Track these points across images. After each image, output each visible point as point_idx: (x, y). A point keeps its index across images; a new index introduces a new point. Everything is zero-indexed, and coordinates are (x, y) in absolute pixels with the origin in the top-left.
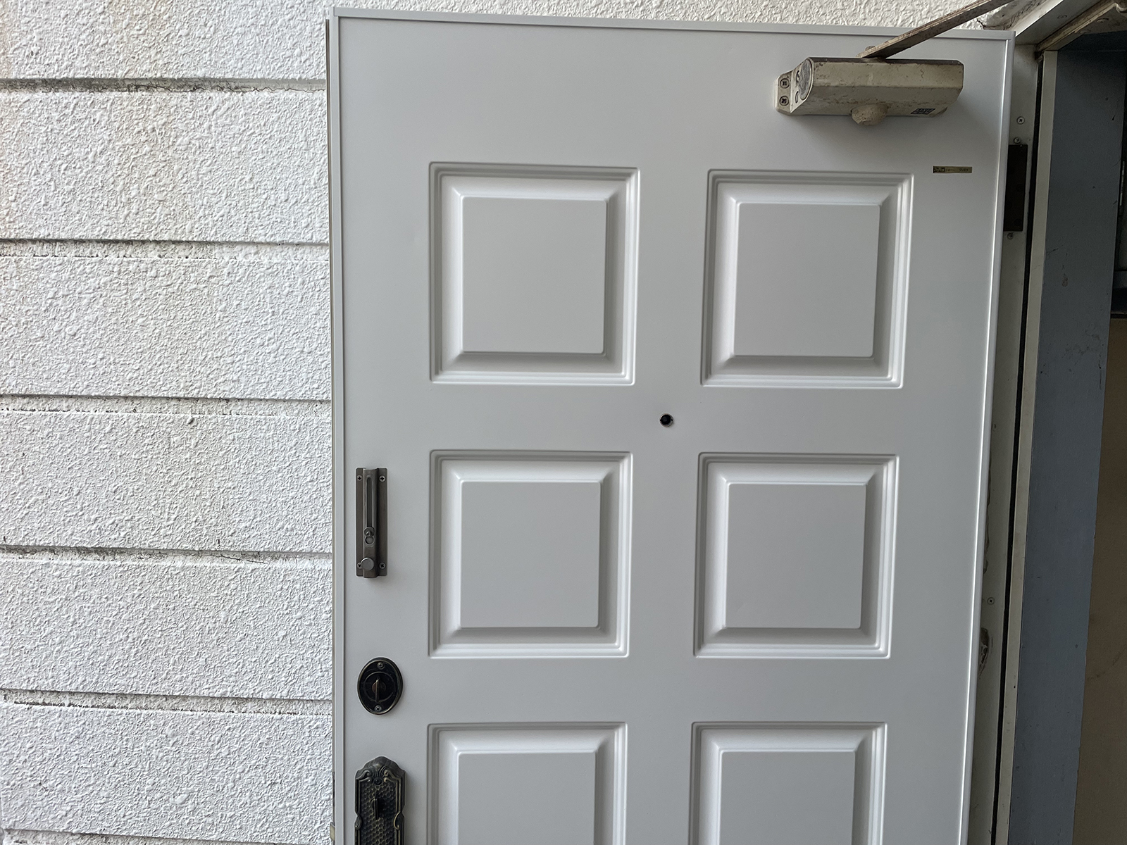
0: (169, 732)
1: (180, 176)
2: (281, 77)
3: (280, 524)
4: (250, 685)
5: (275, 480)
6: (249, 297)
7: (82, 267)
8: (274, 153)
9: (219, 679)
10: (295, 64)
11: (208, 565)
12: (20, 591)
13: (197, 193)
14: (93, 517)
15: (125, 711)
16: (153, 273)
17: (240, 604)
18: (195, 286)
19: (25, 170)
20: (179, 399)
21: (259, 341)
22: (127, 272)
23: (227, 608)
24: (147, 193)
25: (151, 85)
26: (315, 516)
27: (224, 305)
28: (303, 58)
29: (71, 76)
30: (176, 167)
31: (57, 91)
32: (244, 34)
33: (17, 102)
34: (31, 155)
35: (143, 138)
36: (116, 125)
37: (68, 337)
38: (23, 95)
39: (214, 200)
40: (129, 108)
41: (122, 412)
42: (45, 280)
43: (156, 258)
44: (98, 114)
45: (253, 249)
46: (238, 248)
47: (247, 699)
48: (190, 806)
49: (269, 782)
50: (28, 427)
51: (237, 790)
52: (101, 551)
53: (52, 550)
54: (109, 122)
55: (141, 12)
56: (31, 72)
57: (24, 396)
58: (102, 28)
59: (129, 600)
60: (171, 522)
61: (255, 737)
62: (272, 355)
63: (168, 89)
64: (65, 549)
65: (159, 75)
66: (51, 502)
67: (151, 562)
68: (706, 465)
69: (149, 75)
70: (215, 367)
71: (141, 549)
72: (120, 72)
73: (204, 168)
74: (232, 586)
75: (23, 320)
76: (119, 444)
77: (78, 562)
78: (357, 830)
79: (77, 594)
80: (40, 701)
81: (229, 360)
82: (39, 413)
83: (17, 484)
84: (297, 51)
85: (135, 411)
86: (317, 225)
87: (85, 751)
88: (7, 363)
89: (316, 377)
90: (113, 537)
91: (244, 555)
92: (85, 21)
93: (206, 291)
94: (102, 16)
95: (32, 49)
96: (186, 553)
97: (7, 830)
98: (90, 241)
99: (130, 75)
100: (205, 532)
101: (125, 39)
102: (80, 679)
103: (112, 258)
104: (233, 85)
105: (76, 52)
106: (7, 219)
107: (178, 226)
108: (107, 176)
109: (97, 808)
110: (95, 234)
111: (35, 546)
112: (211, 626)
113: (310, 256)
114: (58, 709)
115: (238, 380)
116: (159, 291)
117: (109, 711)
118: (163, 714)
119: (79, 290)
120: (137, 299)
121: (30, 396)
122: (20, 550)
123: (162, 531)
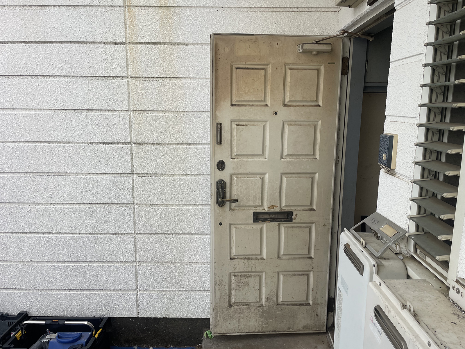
0: (172, 181)
1: (174, 63)
2: (196, 42)
4: (189, 171)
5: (194, 128)
6: (189, 89)
7: (153, 83)
8: (194, 59)
9: (183, 170)
11: (180, 146)
12: (140, 152)
13: (178, 67)
14: (156, 136)
15: (163, 177)
16: (169, 84)
17: (187, 154)
18: (178, 87)
19: (141, 62)
20: (174, 111)
21: (191, 99)
22: (163, 84)
24: (168, 67)
25: (168, 44)
26: (203, 136)
27: (184, 91)
28: (201, 38)
29: (151, 42)
31: (147, 45)
32: (188, 33)
33: (139, 47)
34: (142, 59)
35: (167, 55)
36: (161, 52)
37: (150, 98)
38: (140, 46)
39: (182, 69)
40: (164, 49)
41: (162, 114)
42: (145, 86)
43: (169, 81)
44: (157, 50)
45: (190, 79)
46: (187, 79)
47: (188, 174)
48: (177, 197)
49: (193, 191)
50: (142, 117)
51: (186, 193)
52: (157, 144)
53: (147, 144)
54: (159, 52)
55: (166, 28)
56: (142, 40)
57: (140, 111)
59: (164, 154)
60: (173, 137)
61: (190, 182)
62: (194, 102)
63: (171, 45)
64: (149, 143)
65: (170, 42)
66: (147, 133)
67: (168, 146)
68: (283, 122)
69: (168, 42)
70: (182, 104)
71: (166, 143)
72: (162, 41)
73: (180, 62)
74: (186, 151)
75: (141, 94)
76: (161, 121)
77: (153, 146)
78: (217, 192)
79: (152, 153)
80: (144, 176)
81: (185, 103)
82: (144, 114)
83: (139, 129)
84: (199, 37)
85: (164, 114)
86: (203, 74)
87: (154, 186)
88: (137, 103)
90: (160, 141)
91: (188, 144)
92: (154, 30)
93: (180, 88)
94: (158, 29)
95: (142, 35)
96: (175, 144)
97: (136, 204)
99: (164, 42)
100: (180, 139)
101: (163, 34)
102: (153, 171)
103: (160, 81)
104: (185, 44)
105: (152, 36)
106: (137, 72)
107: (174, 74)
108: (159, 63)
109: (157, 198)
110: (156, 76)
111: (143, 143)
112: (181, 159)
113: (202, 81)
114: (148, 177)
115: (187, 107)
116: (170, 88)
117: (159, 178)
118: (171, 178)
119: (153, 88)
120: (165, 90)
121: (142, 111)
122: (140, 144)
123: (171, 139)
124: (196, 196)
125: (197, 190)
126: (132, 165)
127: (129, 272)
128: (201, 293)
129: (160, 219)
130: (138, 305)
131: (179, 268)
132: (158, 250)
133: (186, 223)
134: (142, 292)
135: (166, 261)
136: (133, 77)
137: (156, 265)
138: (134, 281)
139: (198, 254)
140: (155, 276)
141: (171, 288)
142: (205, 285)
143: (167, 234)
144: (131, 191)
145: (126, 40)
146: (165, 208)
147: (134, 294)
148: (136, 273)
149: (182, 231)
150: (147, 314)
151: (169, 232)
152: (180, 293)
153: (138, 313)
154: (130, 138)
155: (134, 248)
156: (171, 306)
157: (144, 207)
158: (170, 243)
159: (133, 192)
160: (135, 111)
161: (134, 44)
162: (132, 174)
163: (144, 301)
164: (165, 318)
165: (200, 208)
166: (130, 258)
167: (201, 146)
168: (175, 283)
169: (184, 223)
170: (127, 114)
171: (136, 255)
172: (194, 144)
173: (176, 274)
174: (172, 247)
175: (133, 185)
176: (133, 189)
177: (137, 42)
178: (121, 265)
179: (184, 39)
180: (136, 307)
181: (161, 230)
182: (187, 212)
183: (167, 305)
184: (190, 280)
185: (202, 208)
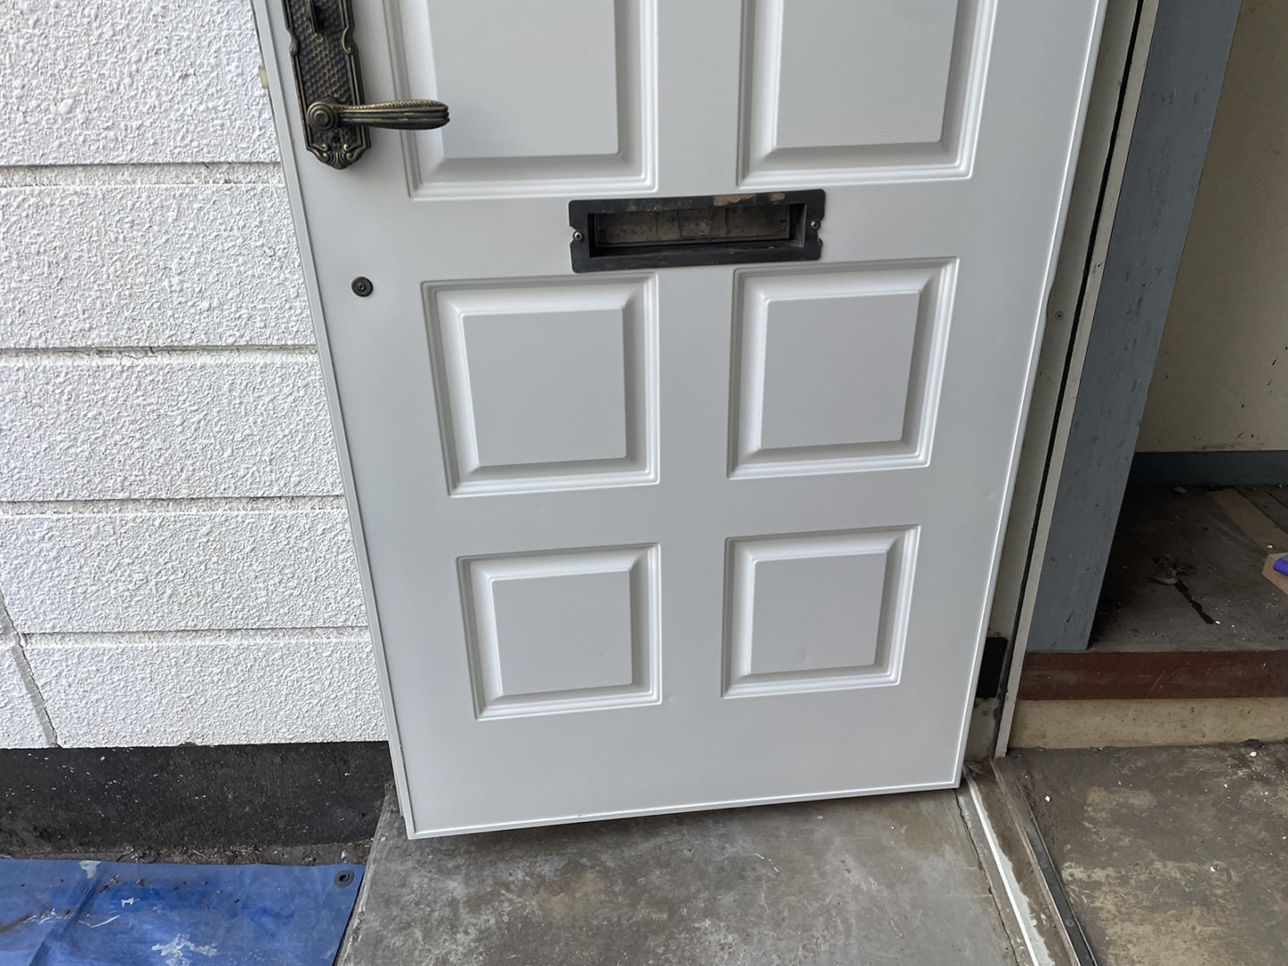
48: (81, 117)
49: (178, 74)
51: (137, 89)
78: (294, 56)
124: (202, 108)
125: (201, 65)
128: (344, 640)
129: (14, 264)
130: (38, 700)
131: (204, 530)
132: (59, 438)
134: (40, 645)
135: (121, 496)
137: (69, 514)
140: (85, 570)
141: (183, 624)
143: (87, 350)
146: (27, 191)
147: (4, 655)
149: (168, 333)
150: (97, 734)
151: (94, 339)
152: (234, 641)
153: (49, 729)
156: (203, 700)
158: (115, 399)
163: (65, 681)
164: (188, 749)
165: (243, 187)
168: (195, 600)
169: (166, 283)
173: (195, 560)
174: (132, 422)
180: (30, 706)
181: (43, 329)
182: (172, 215)
183: (185, 695)
184: (272, 582)
185: (260, 187)
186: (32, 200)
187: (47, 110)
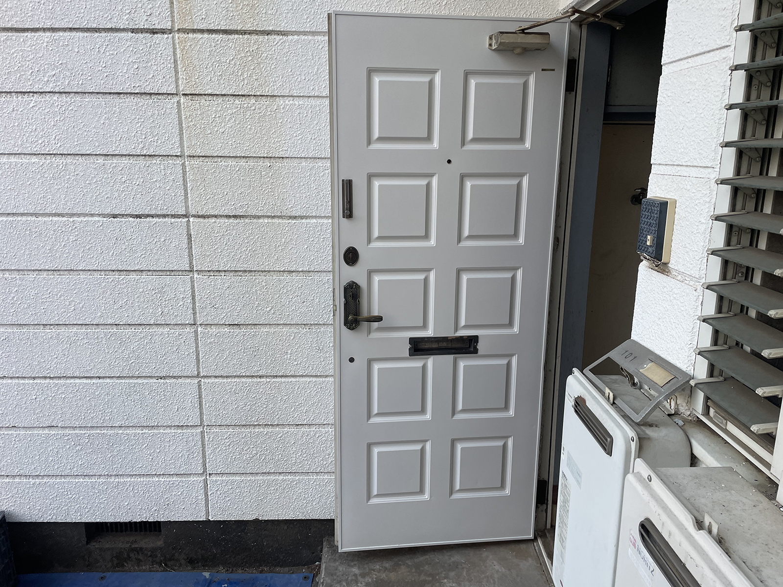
0: (264, 284)
1: (263, 69)
2: (302, 30)
3: (304, 205)
4: (294, 266)
5: (302, 189)
6: (291, 117)
7: (225, 106)
8: (300, 60)
9: (283, 264)
10: (308, 25)
11: (277, 221)
12: (204, 232)
13: (270, 76)
14: (233, 203)
15: (247, 277)
16: (254, 108)
17: (290, 236)
18: (270, 113)
19: (201, 66)
20: (264, 157)
21: (295, 135)
22: (244, 107)
23: (285, 237)
24: (251, 76)
25: (251, 33)
26: (317, 202)
27: (281, 120)
28: (311, 23)
29: (219, 28)
30: (262, 66)
31: (212, 34)
32: (288, 13)
33: (197, 38)
34: (204, 60)
35: (249, 54)
36: (238, 48)
37: (221, 133)
38: (199, 36)
39: (277, 79)
40: (243, 42)
41: (242, 162)
42: (211, 111)
43: (254, 102)
44: (231, 44)
45: (292, 99)
46: (286, 98)
47: (293, 271)
48: (272, 312)
49: (302, 302)
50: (206, 169)
51: (290, 305)
52: (235, 217)
53: (216, 216)
54: (235, 47)
55: (247, 3)
56: (203, 26)
57: (203, 157)
58: (231, 9)
59: (247, 235)
60: (263, 205)
61: (297, 285)
62: (300, 140)
63: (257, 34)
64: (221, 216)
65: (254, 29)
66: (216, 198)
67: (255, 220)
68: (463, 177)
69: (251, 29)
70: (278, 145)
71: (251, 216)
72: (239, 27)
73: (273, 66)
74: (287, 229)
75: (203, 126)
76: (242, 175)
77: (227, 221)
78: (345, 304)
79: (227, 233)
80: (212, 275)
81: (284, 142)
82: (209, 162)
83: (202, 191)
84: (308, 20)
85: (247, 162)
86: (317, 89)
87: (231, 293)
88: (197, 143)
89: (317, 148)
90: (240, 211)
91: (291, 217)
92: (224, 6)
93: (274, 115)
94: (231, 4)
95: (203, 17)
96: (268, 217)
97: (200, 324)
98: (228, 95)
99: (243, 29)
100: (276, 209)
101: (241, 14)
102: (229, 266)
103: (237, 102)
104: (283, 33)
105: (221, 19)
106: (195, 86)
107: (263, 89)
108: (235, 69)
109: (236, 314)
110: (230, 92)
111: (210, 215)
112: (279, 244)
113: (314, 101)
114: (220, 277)
115: (287, 150)
116: (256, 115)
117: (240, 277)
118: (261, 278)
119: (224, 114)
120: (248, 118)
121: (206, 157)
122: (203, 217)
123: (259, 208)
124: (307, 310)
125: (309, 299)
126: (190, 255)
127: (190, 444)
128: (319, 477)
129: (242, 351)
130: (207, 501)
131: (280, 436)
132: (241, 404)
133: (291, 356)
134: (214, 478)
135: (256, 424)
136: (188, 94)
137: (237, 430)
138: (199, 458)
139: (312, 410)
140: (237, 450)
141: (265, 470)
142: (325, 463)
143: (256, 377)
144: (189, 301)
145: (172, 25)
146: (252, 331)
147: (200, 482)
148: (203, 445)
149: (283, 371)
150: (225, 514)
151: (260, 373)
152: (281, 477)
153: (208, 513)
154: (186, 206)
155: (198, 402)
156: (265, 501)
157: (214, 330)
158: (262, 392)
159: (194, 303)
160: (194, 156)
161: (188, 34)
162: (191, 271)
163: (219, 493)
164: (256, 521)
165: (314, 330)
166: (190, 419)
167: (314, 221)
168: (271, 461)
169: (286, 357)
170: (178, 162)
171: (201, 414)
172: (302, 217)
173: (275, 446)
174: (265, 399)
175: (193, 292)
176: (193, 299)
177: (193, 30)
178: (176, 431)
179: (280, 24)
180: (203, 503)
181: (246, 370)
182: (292, 338)
183: (260, 499)
184: (298, 455)
185: (319, 330)
186: (253, 333)
187: (264, 310)
